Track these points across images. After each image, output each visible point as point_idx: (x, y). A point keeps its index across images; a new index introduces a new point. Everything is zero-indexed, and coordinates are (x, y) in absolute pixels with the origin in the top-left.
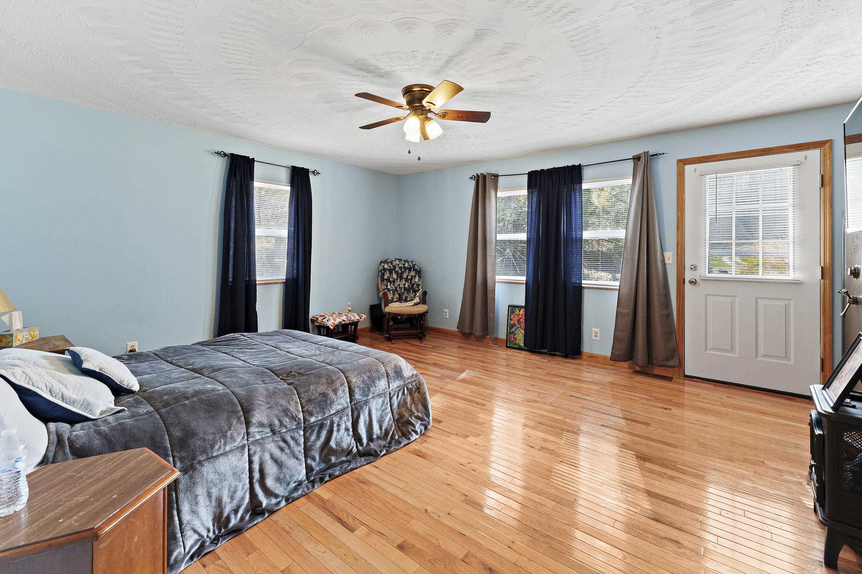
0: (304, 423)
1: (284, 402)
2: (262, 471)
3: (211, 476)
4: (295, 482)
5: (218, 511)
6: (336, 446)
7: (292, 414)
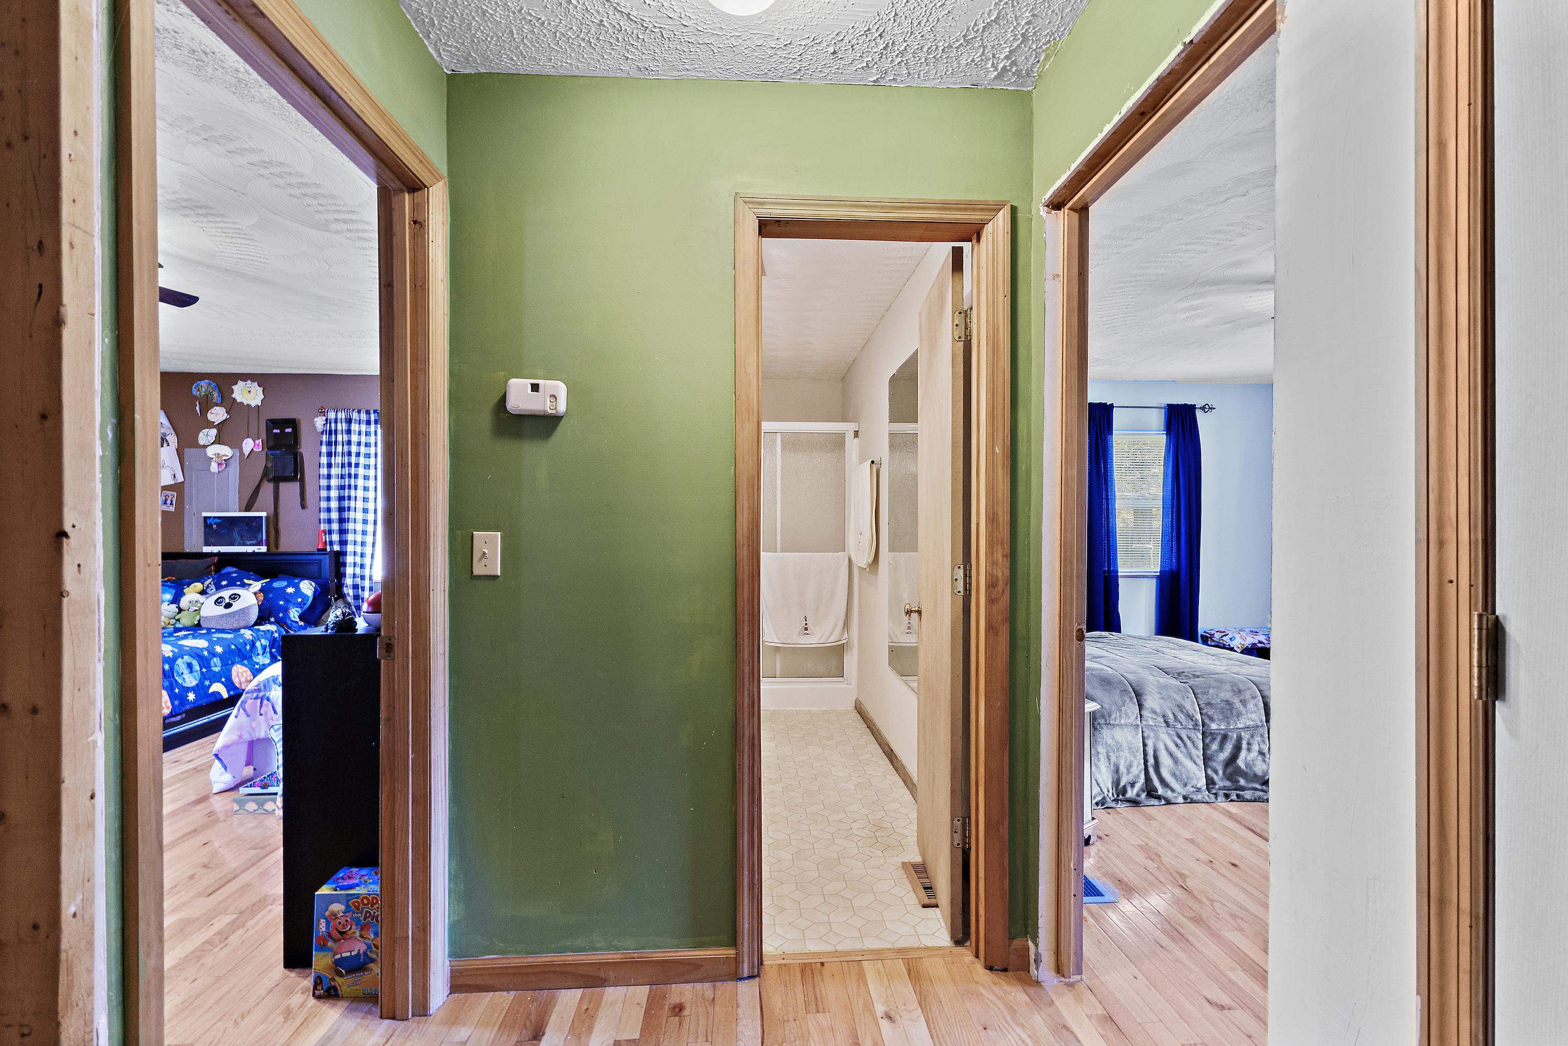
0: (1203, 726)
1: (1178, 698)
2: (1156, 757)
3: (1110, 741)
4: (1193, 787)
5: (1116, 777)
6: (1247, 767)
7: (1187, 712)
